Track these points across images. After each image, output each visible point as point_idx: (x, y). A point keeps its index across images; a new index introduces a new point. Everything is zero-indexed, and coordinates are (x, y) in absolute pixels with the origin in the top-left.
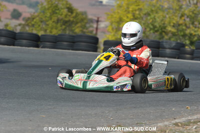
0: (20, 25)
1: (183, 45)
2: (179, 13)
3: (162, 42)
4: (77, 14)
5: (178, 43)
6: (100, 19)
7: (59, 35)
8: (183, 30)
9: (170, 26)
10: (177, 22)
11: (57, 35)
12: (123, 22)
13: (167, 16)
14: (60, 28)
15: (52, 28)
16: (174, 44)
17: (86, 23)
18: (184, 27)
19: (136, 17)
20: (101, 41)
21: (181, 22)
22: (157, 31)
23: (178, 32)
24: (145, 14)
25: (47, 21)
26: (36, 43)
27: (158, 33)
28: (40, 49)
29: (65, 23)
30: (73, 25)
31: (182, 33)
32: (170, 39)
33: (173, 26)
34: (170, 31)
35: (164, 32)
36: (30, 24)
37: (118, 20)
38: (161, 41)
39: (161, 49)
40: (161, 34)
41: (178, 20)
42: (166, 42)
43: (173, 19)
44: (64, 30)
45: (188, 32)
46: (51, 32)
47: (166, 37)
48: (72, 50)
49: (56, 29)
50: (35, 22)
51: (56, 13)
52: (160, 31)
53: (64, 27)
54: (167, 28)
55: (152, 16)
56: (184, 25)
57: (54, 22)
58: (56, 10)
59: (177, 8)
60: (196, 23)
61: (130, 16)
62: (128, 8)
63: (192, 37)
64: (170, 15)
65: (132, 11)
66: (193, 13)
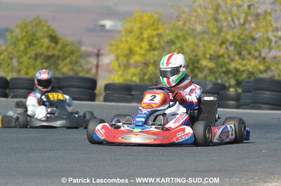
2: (217, 40)
4: (64, 46)
5: (216, 84)
6: (102, 52)
8: (224, 64)
9: (206, 58)
10: (215, 52)
12: (134, 54)
13: (201, 44)
14: (40, 67)
15: (28, 68)
16: (210, 86)
17: (79, 57)
18: (227, 60)
19: (154, 45)
20: (101, 84)
21: (222, 51)
23: (217, 67)
24: (168, 42)
25: (20, 57)
26: (3, 90)
28: (9, 100)
29: (48, 58)
30: (60, 62)
31: (224, 69)
32: (205, 77)
33: (211, 59)
34: (206, 66)
35: (197, 68)
37: (127, 52)
40: (192, 71)
41: (217, 49)
43: (210, 48)
45: (232, 66)
46: (27, 73)
47: (200, 76)
50: (3, 60)
51: (34, 45)
52: (191, 66)
53: (45, 65)
54: (201, 62)
55: (178, 45)
56: (226, 56)
57: (30, 58)
58: (33, 40)
59: (215, 31)
60: (244, 53)
61: (145, 45)
62: (142, 34)
63: (238, 74)
64: (205, 43)
65: (148, 38)
66: (239, 38)
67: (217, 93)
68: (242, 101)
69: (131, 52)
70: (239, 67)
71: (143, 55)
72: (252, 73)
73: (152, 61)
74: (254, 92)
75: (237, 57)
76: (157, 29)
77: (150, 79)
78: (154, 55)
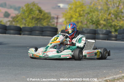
0: (9, 21)
1: (110, 32)
2: (107, 13)
3: (98, 30)
4: (45, 14)
5: (107, 31)
6: (59, 17)
7: (33, 27)
8: (110, 23)
9: (102, 20)
10: (106, 18)
11: (32, 27)
13: (100, 14)
14: (34, 23)
15: (29, 23)
16: (104, 32)
17: (50, 19)
18: (111, 21)
19: (81, 14)
20: (60, 30)
21: (109, 17)
22: (94, 24)
23: (107, 24)
24: (87, 13)
25: (26, 18)
26: (19, 32)
27: (94, 25)
28: (22, 36)
29: (37, 19)
30: (42, 21)
31: (110, 25)
32: (102, 28)
33: (104, 20)
34: (102, 23)
35: (99, 24)
36: (15, 21)
37: (70, 17)
38: (96, 29)
39: (96, 35)
40: (97, 25)
41: (107, 16)
42: (100, 30)
43: (104, 16)
44: (37, 24)
45: (113, 23)
46: (28, 25)
47: (100, 27)
48: (42, 36)
49: (32, 23)
50: (19, 19)
52: (96, 23)
53: (36, 22)
54: (100, 22)
55: (91, 14)
56: (111, 19)
57: (30, 19)
58: (31, 11)
59: (106, 9)
60: (118, 18)
61: (77, 14)
62: (76, 10)
63: (116, 27)
64: (102, 14)
65: (79, 11)
66: (116, 12)
67: (108, 35)
69: (72, 17)
70: (116, 24)
71: (76, 18)
73: (80, 21)
74: (123, 34)
75: (115, 20)
76: (82, 8)
77: (79, 28)
78: (81, 19)
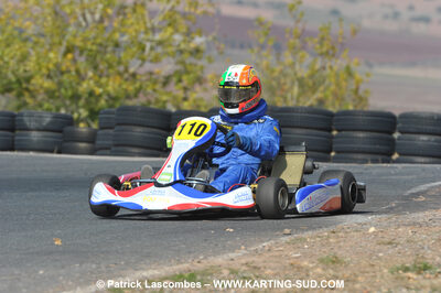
5: (58, 117)
9: (42, 76)
10: (57, 65)
13: (33, 53)
16: (48, 120)
18: (74, 78)
23: (59, 89)
32: (40, 105)
33: (49, 77)
34: (41, 87)
35: (27, 89)
39: (18, 132)
40: (19, 95)
41: (60, 60)
42: (31, 115)
47: (32, 103)
54: (33, 81)
56: (73, 71)
60: (102, 66)
63: (92, 100)
64: (40, 50)
66: (94, 42)
67: (60, 132)
68: (98, 142)
72: (115, 99)
74: (117, 128)
75: (90, 74)
